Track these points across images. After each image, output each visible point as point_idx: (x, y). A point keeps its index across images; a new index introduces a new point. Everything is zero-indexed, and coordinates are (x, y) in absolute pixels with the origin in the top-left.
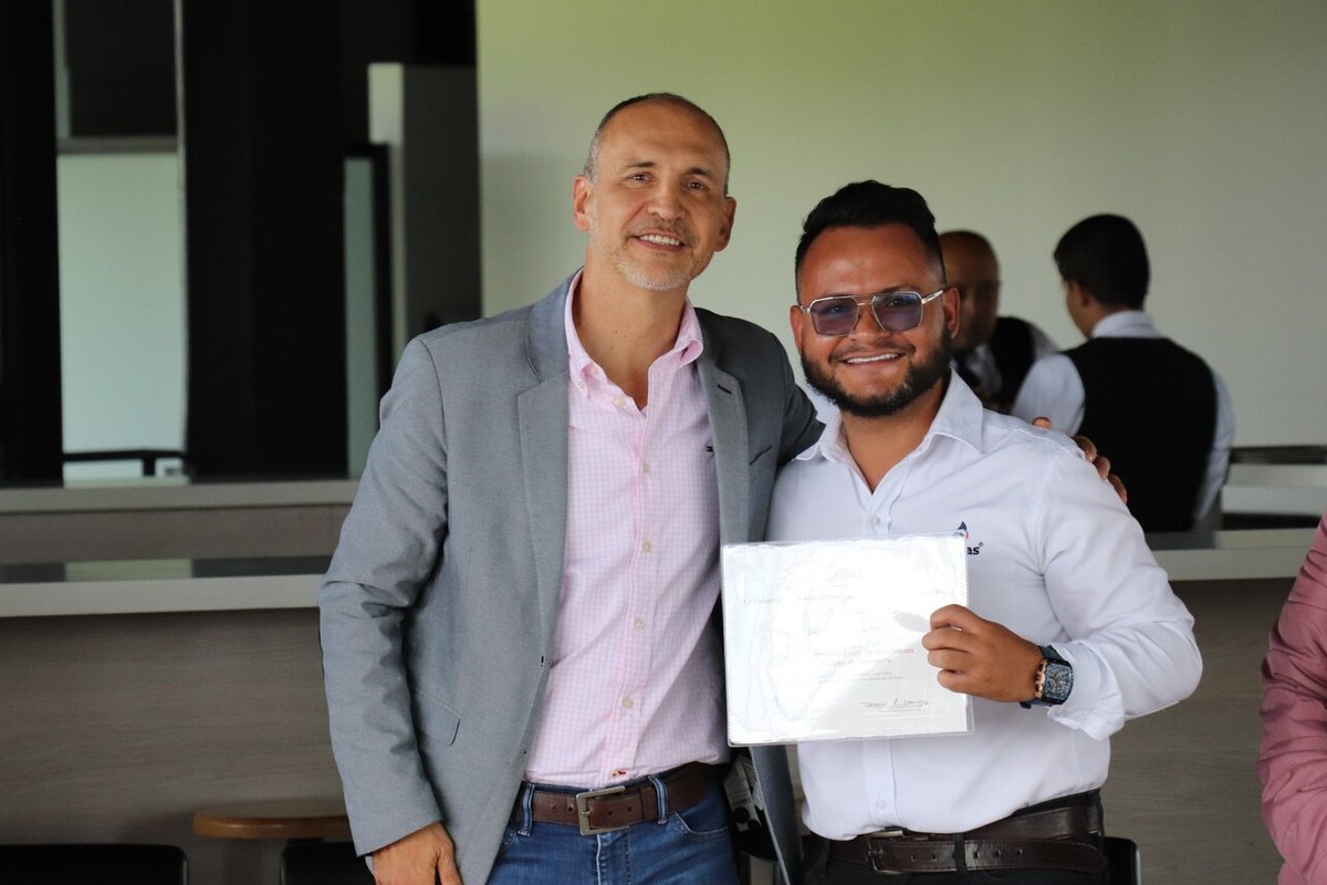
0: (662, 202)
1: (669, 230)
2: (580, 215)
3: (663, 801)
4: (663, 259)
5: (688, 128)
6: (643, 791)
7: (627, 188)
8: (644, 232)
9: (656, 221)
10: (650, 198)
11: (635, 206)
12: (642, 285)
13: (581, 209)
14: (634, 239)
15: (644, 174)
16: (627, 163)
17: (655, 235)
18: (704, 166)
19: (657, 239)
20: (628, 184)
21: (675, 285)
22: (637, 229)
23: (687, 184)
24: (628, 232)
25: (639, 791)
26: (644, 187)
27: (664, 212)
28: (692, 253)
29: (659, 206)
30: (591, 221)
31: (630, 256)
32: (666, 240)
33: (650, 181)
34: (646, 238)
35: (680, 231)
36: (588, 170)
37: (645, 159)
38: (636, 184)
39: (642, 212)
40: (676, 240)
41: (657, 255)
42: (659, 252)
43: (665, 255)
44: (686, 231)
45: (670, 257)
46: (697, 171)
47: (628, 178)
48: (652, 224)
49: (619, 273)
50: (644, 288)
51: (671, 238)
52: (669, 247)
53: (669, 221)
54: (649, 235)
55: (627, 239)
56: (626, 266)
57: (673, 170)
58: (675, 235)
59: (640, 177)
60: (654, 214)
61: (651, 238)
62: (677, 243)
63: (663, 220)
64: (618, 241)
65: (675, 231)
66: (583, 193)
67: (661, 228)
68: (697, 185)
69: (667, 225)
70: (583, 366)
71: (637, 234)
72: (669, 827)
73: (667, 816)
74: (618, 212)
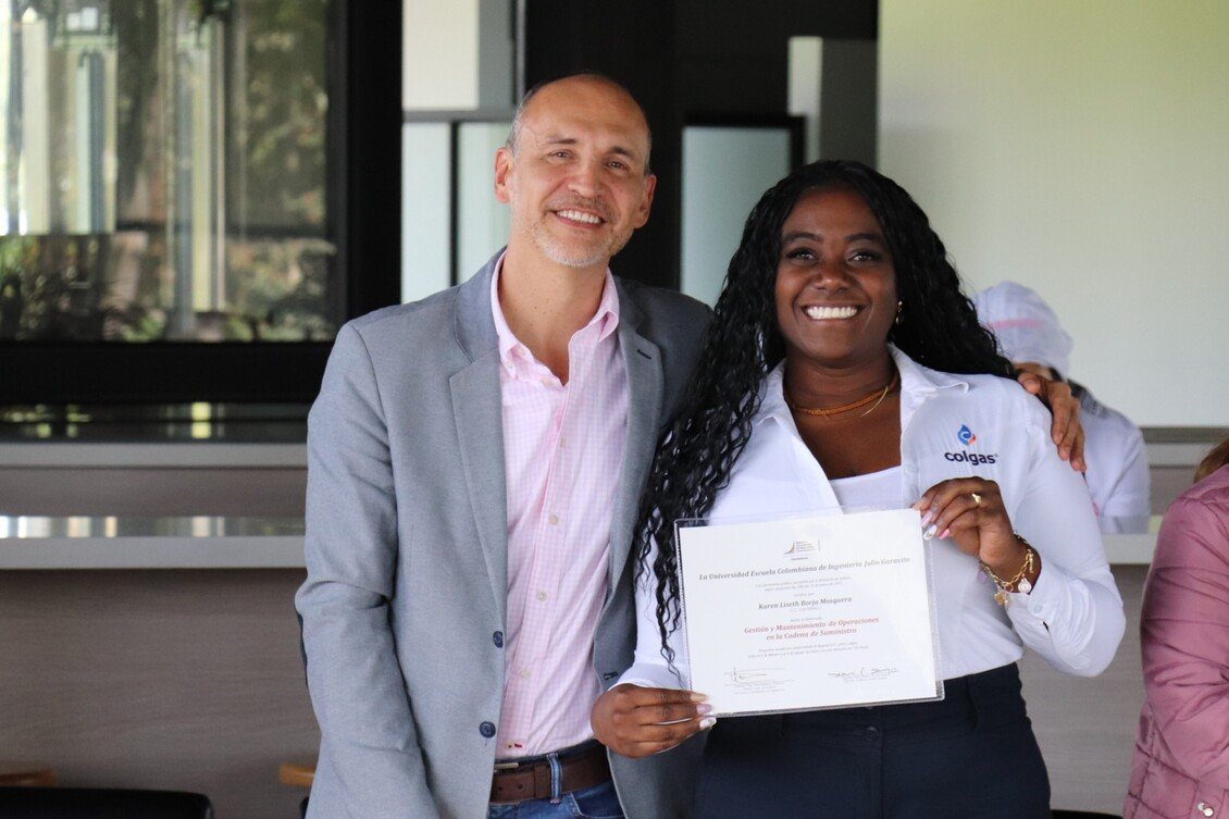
0: (582, 180)
1: (589, 207)
2: (501, 187)
3: (556, 781)
4: (581, 235)
5: (612, 106)
6: (538, 769)
7: (548, 163)
8: (563, 207)
9: (576, 198)
10: (571, 174)
11: (555, 181)
12: (560, 260)
13: (501, 181)
14: (552, 215)
15: (566, 153)
16: (549, 140)
17: (574, 210)
18: (626, 145)
19: (577, 216)
20: (549, 159)
21: (593, 262)
22: (555, 203)
23: (608, 163)
24: (546, 206)
25: (532, 769)
26: (566, 164)
27: (584, 190)
28: (612, 231)
29: (579, 183)
30: (511, 194)
31: (548, 231)
32: (585, 218)
33: (571, 158)
34: (564, 214)
35: (601, 207)
36: (511, 143)
37: (567, 135)
38: (559, 161)
39: (562, 188)
40: (595, 215)
41: (576, 232)
42: (578, 229)
43: (583, 232)
44: (606, 207)
45: (589, 234)
46: (619, 150)
47: (550, 155)
48: (572, 201)
49: (538, 247)
50: (561, 264)
51: (590, 214)
52: (588, 225)
53: (589, 199)
54: (568, 210)
55: (545, 213)
56: (543, 241)
57: (595, 148)
58: (595, 211)
59: (562, 154)
60: (574, 191)
61: (570, 215)
62: (596, 221)
63: (583, 197)
64: (536, 215)
65: (596, 208)
66: (504, 165)
67: (580, 203)
68: (618, 165)
69: (587, 202)
70: (510, 347)
71: (556, 207)
72: (560, 807)
73: (561, 796)
74: (537, 186)
